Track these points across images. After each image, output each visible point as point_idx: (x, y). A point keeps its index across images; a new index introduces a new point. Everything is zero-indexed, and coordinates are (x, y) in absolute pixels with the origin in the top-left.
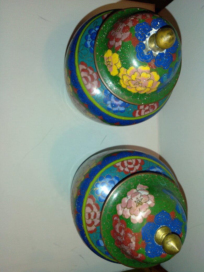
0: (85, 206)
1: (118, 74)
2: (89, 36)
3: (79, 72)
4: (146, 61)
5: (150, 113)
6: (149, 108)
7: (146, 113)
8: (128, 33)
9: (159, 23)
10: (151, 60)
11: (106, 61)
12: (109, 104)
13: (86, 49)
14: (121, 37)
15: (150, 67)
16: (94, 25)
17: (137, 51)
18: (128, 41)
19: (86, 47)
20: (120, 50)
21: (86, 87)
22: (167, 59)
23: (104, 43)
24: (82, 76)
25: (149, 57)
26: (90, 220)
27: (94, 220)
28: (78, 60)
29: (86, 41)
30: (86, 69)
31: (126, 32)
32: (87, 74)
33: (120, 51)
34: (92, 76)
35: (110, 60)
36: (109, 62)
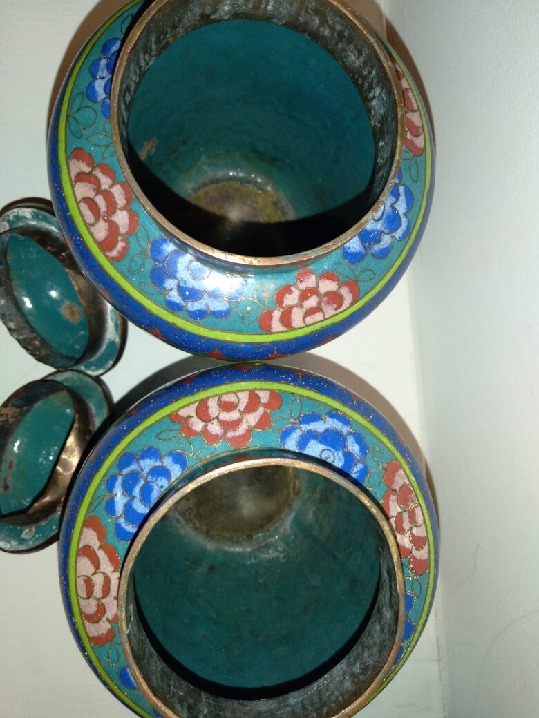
0: (75, 554)
2: (103, 62)
3: (69, 183)
5: (325, 319)
6: (319, 303)
7: (309, 320)
12: (171, 290)
13: (90, 107)
16: (123, 26)
19: (91, 101)
21: (91, 234)
24: (79, 197)
26: (91, 599)
27: (103, 601)
29: (91, 79)
30: (91, 172)
32: (94, 190)
34: (108, 196)
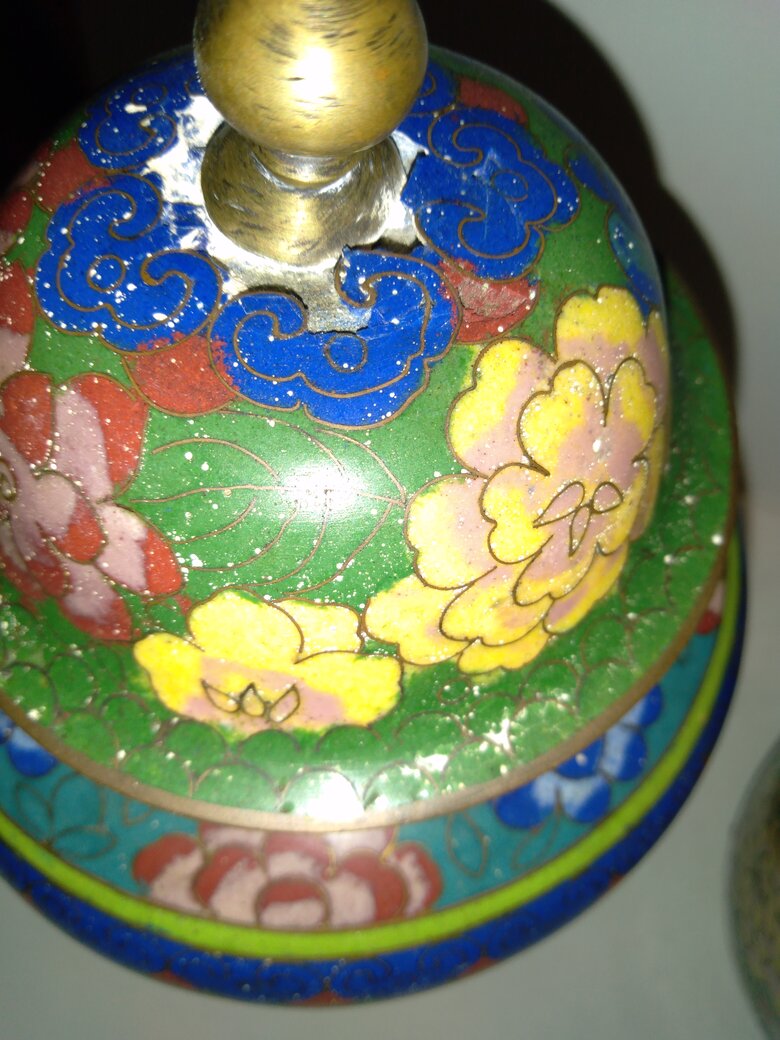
1: (402, 661)
3: (201, 924)
4: (429, 351)
8: (72, 410)
9: (131, 108)
10: (436, 294)
11: (226, 721)
12: (558, 794)
14: (78, 490)
15: (501, 338)
17: (283, 388)
18: (137, 447)
20: (188, 565)
21: (346, 929)
22: (493, 155)
23: (58, 654)
24: (246, 914)
25: (403, 303)
28: (111, 885)
31: (50, 425)
33: (197, 562)
35: (235, 684)
36: (242, 695)
